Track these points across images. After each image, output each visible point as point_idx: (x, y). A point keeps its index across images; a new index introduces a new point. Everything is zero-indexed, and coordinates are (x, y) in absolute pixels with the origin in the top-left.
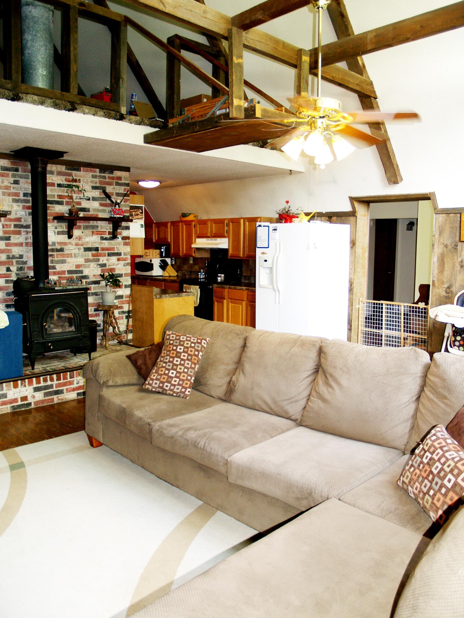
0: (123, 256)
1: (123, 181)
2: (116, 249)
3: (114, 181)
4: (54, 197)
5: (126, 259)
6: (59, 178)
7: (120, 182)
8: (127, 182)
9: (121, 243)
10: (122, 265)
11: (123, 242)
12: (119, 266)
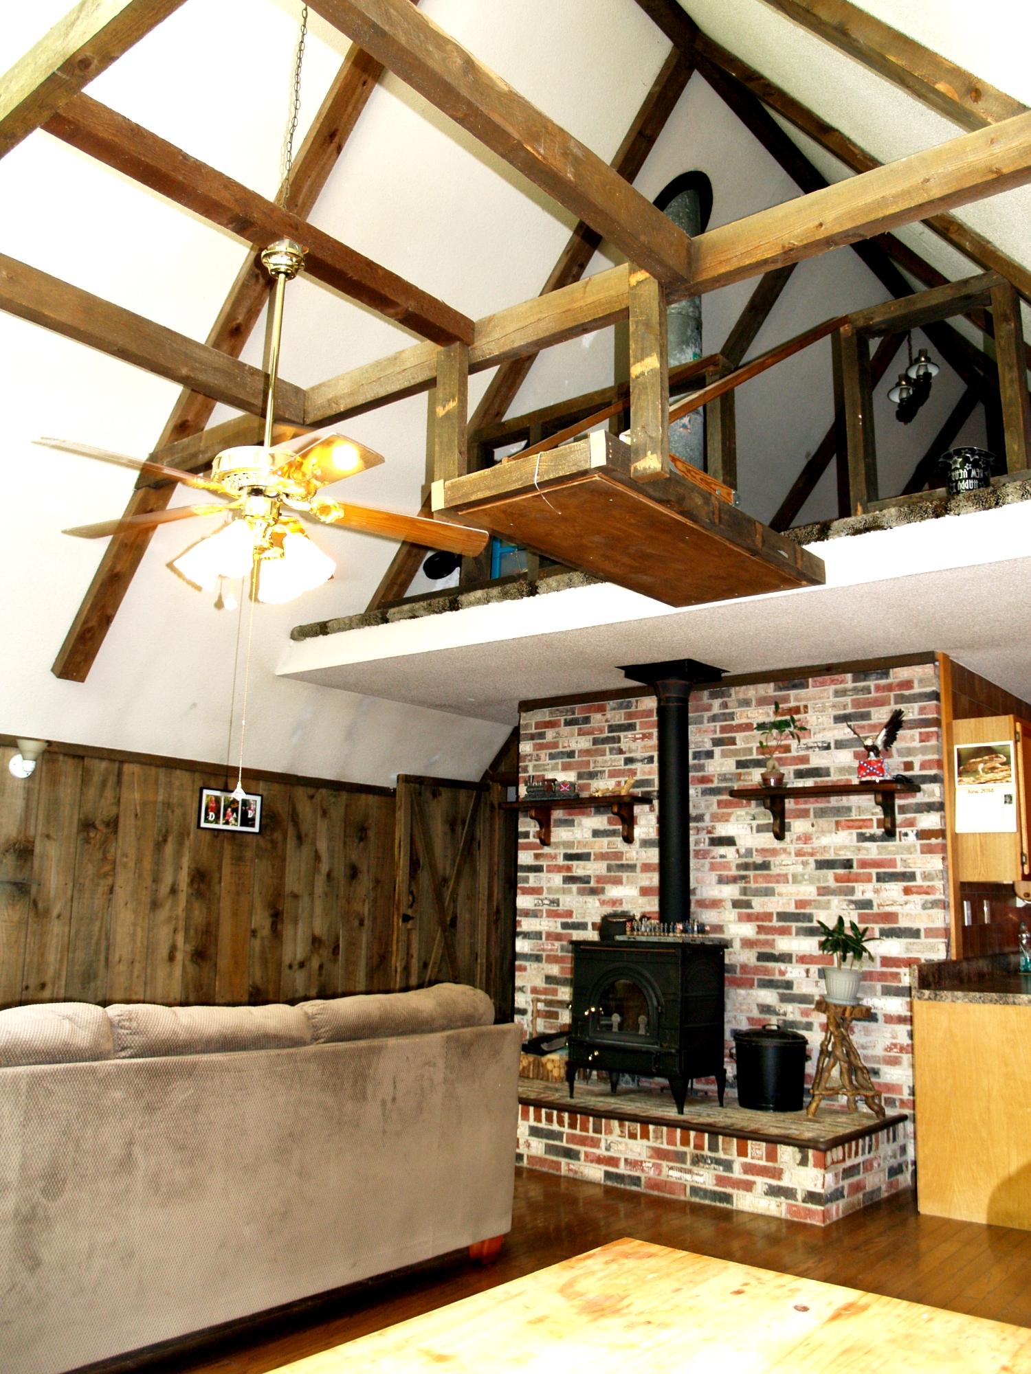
0: (919, 882)
1: (917, 690)
2: (899, 863)
3: (892, 694)
4: (751, 754)
5: (929, 890)
6: (761, 711)
7: (907, 693)
8: (929, 689)
9: (915, 846)
10: (919, 907)
11: (921, 845)
12: (908, 906)
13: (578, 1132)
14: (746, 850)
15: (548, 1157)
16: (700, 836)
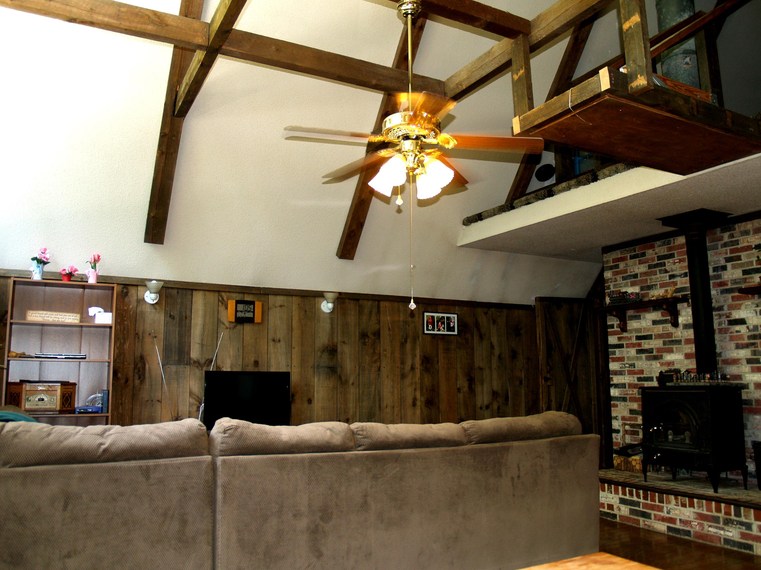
4: (752, 265)
6: (756, 237)
13: (649, 502)
14: (754, 326)
15: (631, 516)
16: (721, 320)
